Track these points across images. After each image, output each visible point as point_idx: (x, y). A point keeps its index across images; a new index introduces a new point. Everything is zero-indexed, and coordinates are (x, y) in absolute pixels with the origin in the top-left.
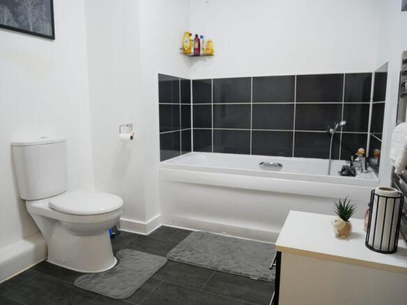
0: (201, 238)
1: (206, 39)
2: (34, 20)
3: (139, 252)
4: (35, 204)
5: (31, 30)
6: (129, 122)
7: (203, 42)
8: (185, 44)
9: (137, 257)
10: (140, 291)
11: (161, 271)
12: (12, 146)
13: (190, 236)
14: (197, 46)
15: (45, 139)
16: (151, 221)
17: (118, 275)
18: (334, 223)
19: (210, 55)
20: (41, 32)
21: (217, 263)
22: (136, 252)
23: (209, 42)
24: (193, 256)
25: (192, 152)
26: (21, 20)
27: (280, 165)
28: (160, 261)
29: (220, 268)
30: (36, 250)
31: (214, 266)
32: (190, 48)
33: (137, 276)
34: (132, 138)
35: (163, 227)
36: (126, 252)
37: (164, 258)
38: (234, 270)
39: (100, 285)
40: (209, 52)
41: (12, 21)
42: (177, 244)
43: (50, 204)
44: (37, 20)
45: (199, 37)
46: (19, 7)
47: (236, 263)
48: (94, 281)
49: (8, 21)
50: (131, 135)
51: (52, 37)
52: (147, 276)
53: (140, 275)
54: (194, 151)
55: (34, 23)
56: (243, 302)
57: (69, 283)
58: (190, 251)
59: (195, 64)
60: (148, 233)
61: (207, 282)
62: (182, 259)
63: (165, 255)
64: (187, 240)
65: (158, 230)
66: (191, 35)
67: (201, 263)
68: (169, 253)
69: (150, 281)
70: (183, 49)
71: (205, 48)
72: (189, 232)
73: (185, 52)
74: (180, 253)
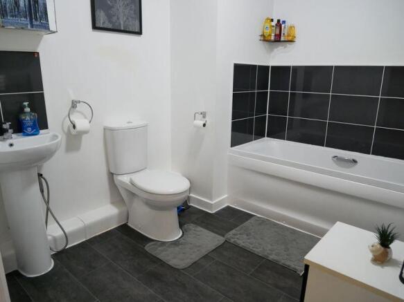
0: (260, 224)
1: (288, 24)
2: (125, 19)
3: (202, 229)
4: (120, 178)
5: (122, 29)
6: (203, 110)
7: (285, 27)
8: (265, 31)
9: (198, 233)
10: (195, 265)
11: (217, 250)
12: (105, 129)
13: (252, 220)
14: (278, 32)
15: (130, 124)
16: (217, 201)
17: (180, 246)
18: (371, 248)
19: (291, 41)
20: (131, 30)
21: (269, 252)
22: (200, 228)
23: (291, 27)
24: (249, 241)
25: (266, 138)
26: (114, 21)
27: (355, 161)
28: (218, 240)
29: (271, 257)
30: (120, 214)
31: (266, 254)
32: (270, 35)
33: (196, 250)
34: (204, 125)
35: (228, 208)
36: (191, 227)
37: (222, 238)
38: (283, 261)
39: (165, 253)
40: (290, 38)
41: (107, 22)
42: (237, 226)
43: (131, 179)
44: (127, 19)
45: (281, 22)
46: (113, 9)
47: (288, 255)
48: (160, 248)
49: (104, 23)
50: (204, 122)
51: (140, 33)
52: (204, 252)
53: (198, 250)
54: (268, 136)
55: (124, 22)
56: (284, 294)
57: (142, 246)
58: (247, 235)
59: (275, 50)
60: (214, 212)
61: (256, 267)
62: (239, 242)
63: (223, 236)
64: (247, 223)
65: (223, 209)
66: (272, 20)
67: (254, 249)
68: (227, 234)
69: (206, 257)
70: (263, 35)
71: (286, 34)
72: (252, 216)
73: (265, 39)
74: (238, 237)
